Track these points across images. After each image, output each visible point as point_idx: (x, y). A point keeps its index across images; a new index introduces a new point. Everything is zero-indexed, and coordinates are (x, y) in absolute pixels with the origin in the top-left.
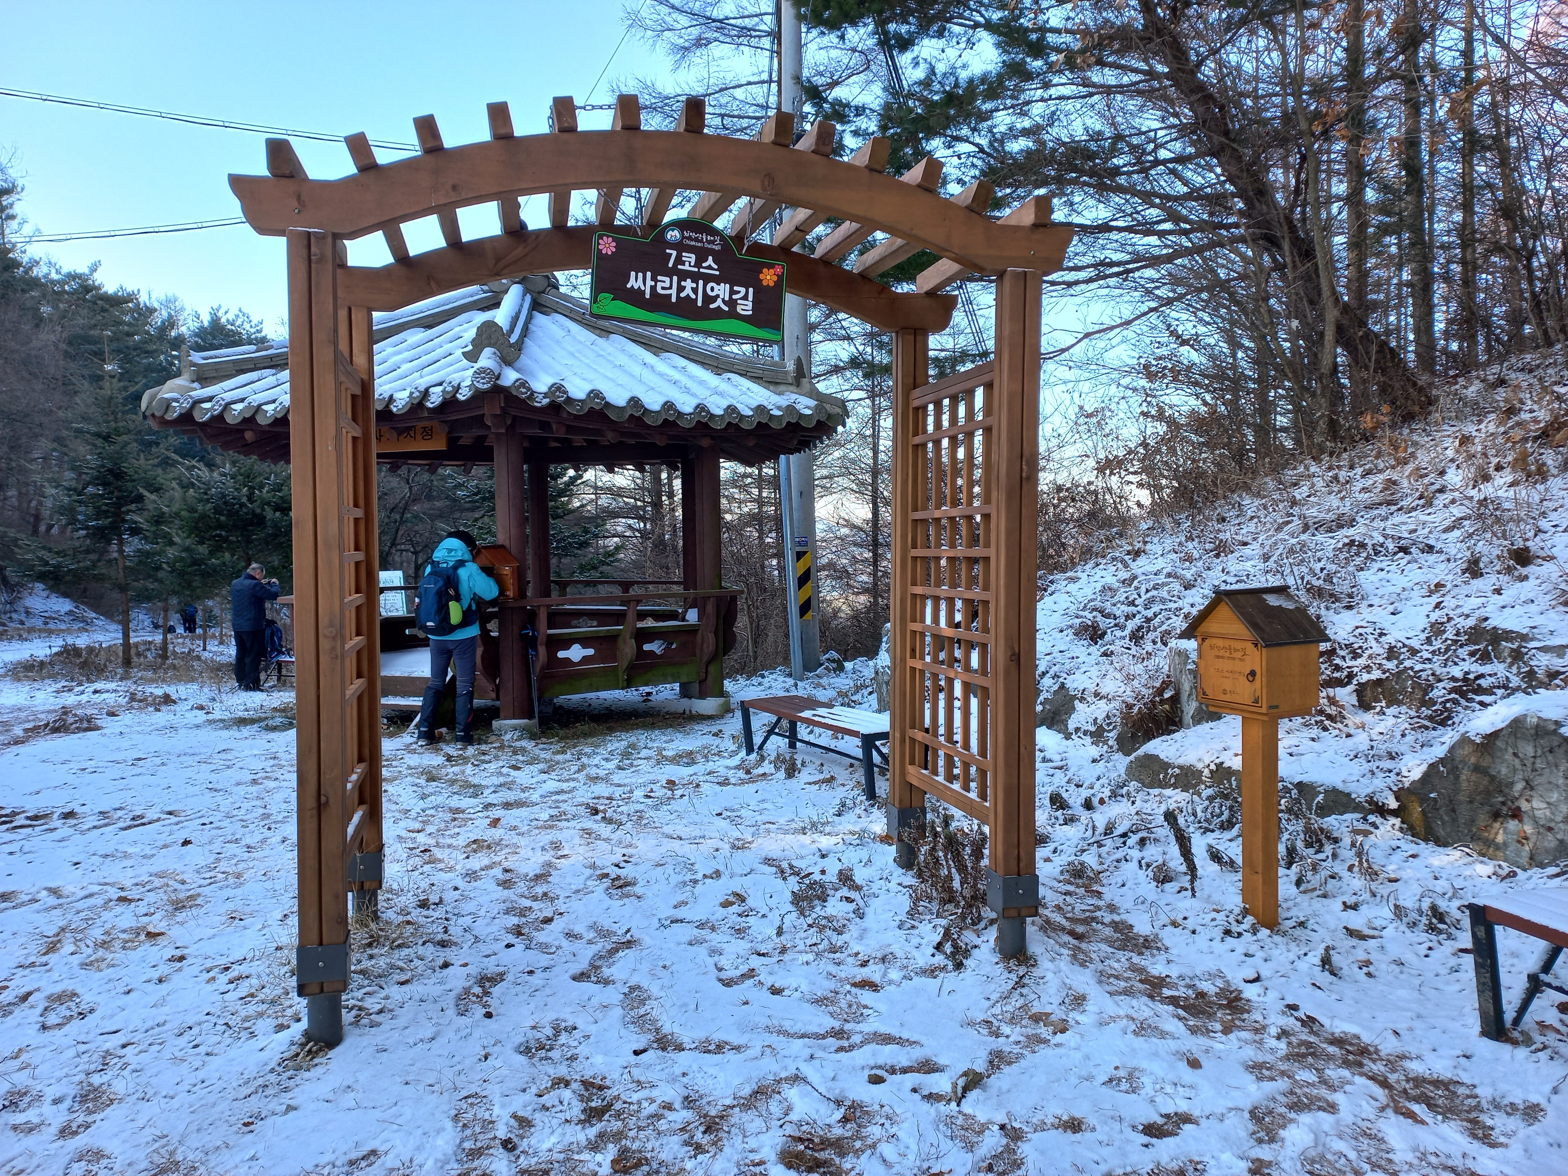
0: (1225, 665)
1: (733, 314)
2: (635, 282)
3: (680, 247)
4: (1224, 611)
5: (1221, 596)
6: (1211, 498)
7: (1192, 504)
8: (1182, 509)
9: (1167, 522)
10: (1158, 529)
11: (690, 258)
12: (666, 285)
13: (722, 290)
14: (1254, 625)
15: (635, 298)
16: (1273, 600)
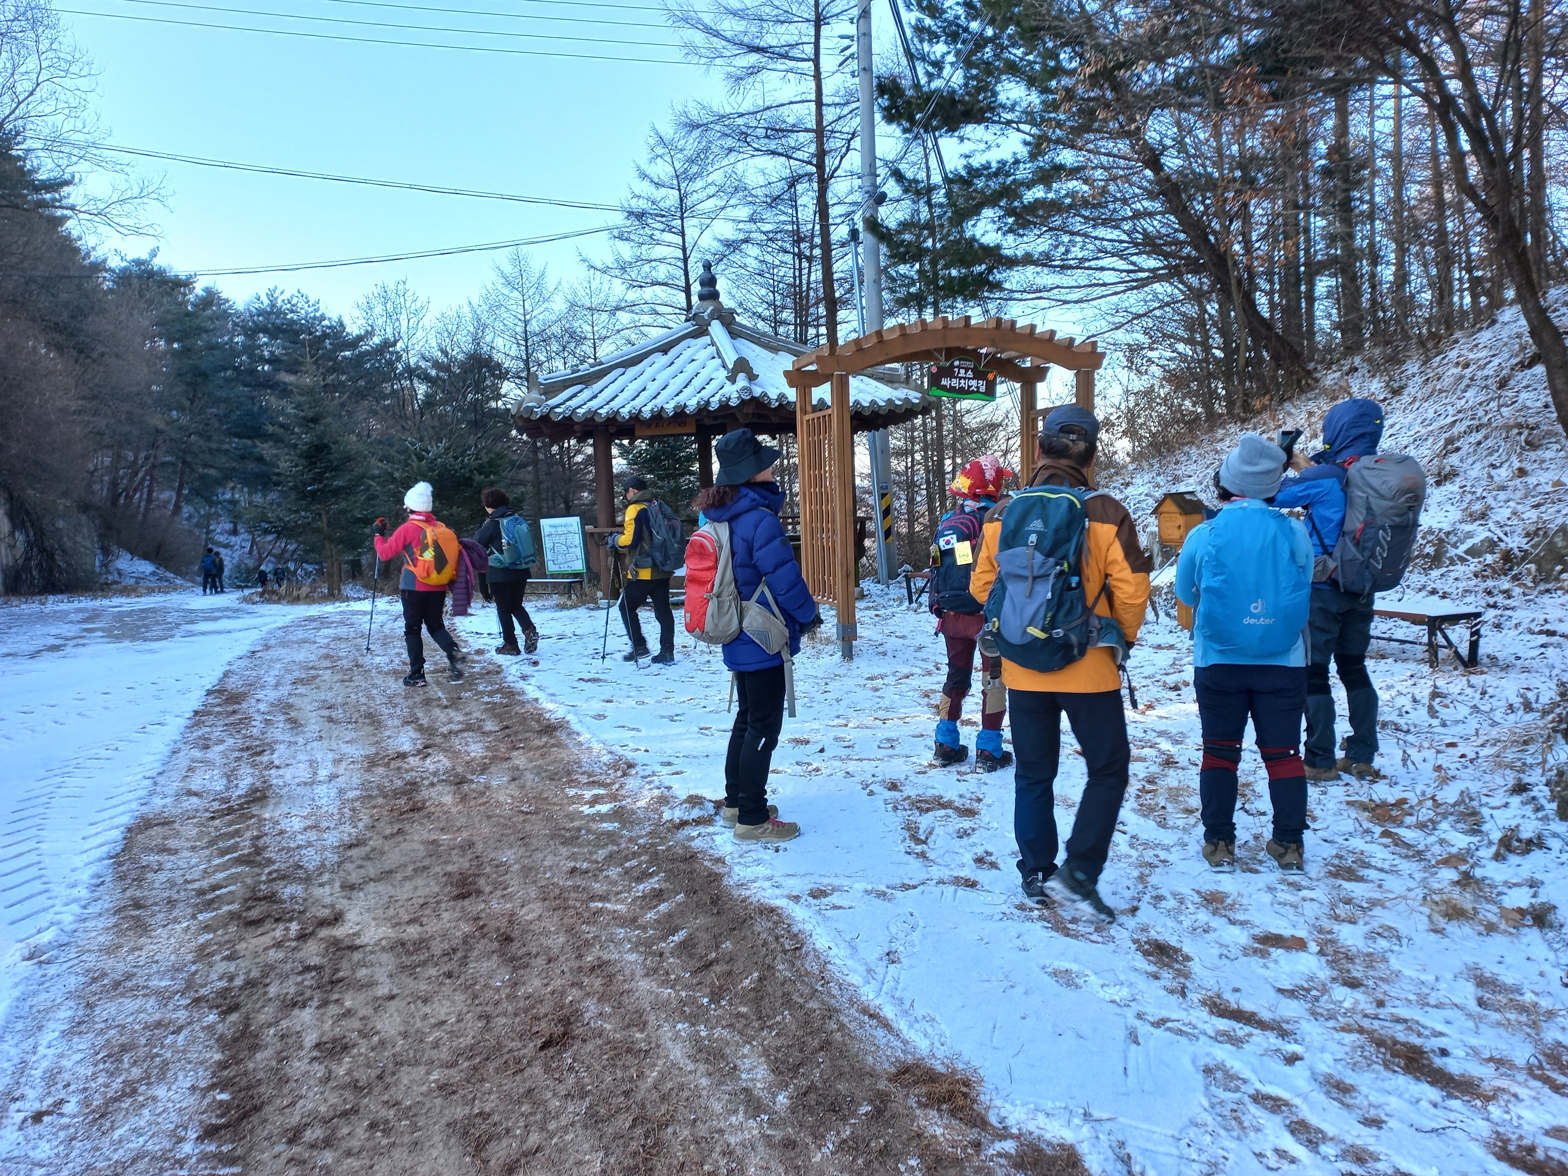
0: (1169, 524)
1: (978, 392)
2: (944, 382)
3: (959, 367)
4: (1169, 502)
5: (1168, 496)
6: (1171, 450)
7: (1161, 454)
8: (1154, 457)
9: (1145, 464)
10: (1139, 469)
11: (962, 371)
12: (955, 383)
13: (974, 383)
14: (1179, 506)
15: (944, 388)
16: (1188, 497)
